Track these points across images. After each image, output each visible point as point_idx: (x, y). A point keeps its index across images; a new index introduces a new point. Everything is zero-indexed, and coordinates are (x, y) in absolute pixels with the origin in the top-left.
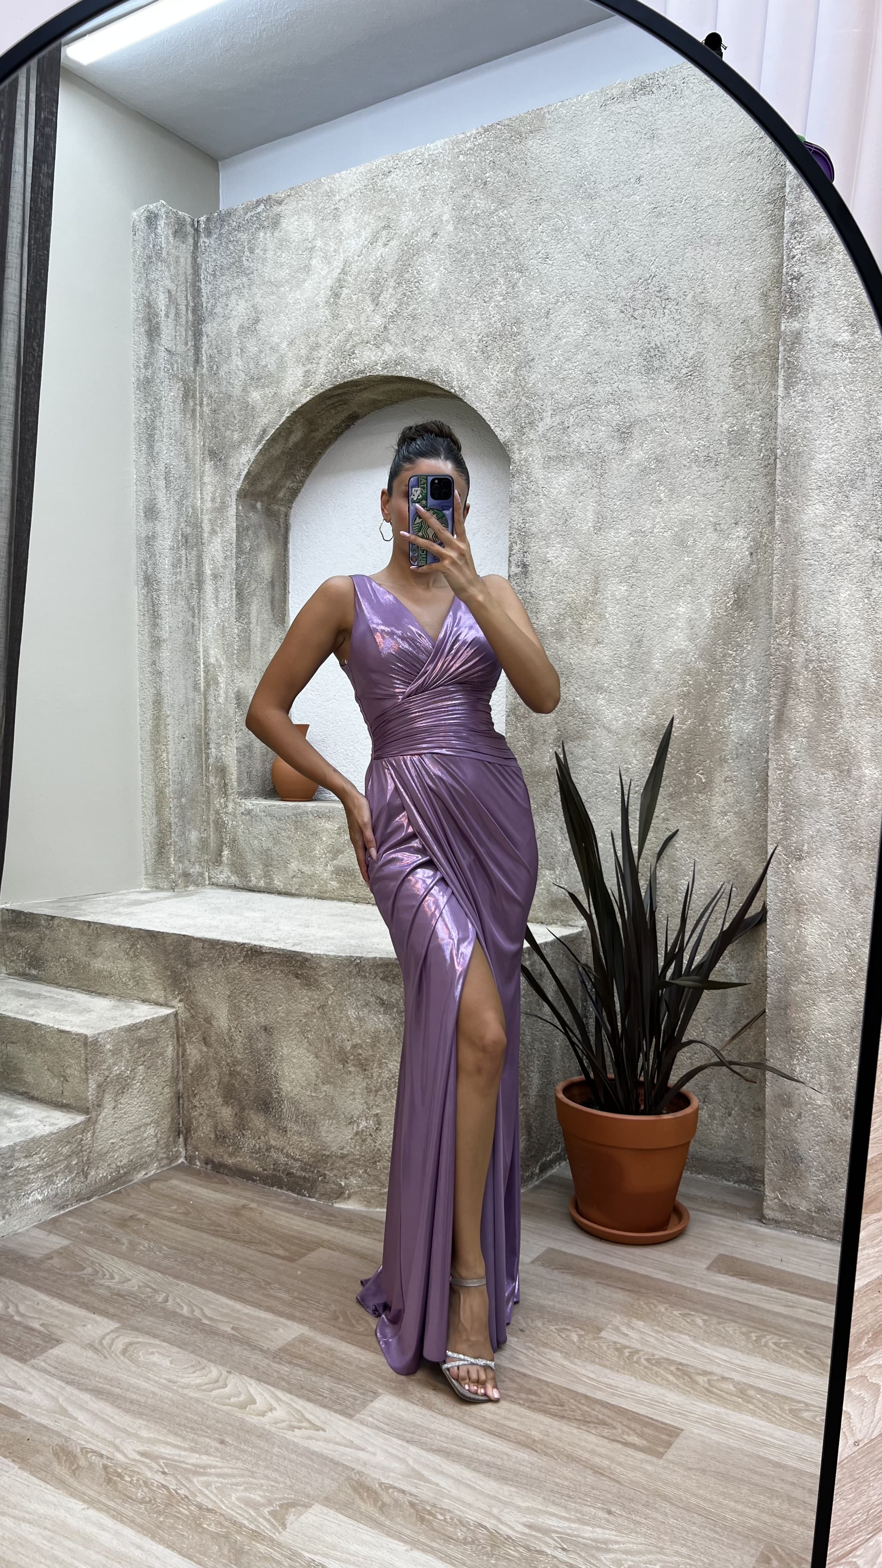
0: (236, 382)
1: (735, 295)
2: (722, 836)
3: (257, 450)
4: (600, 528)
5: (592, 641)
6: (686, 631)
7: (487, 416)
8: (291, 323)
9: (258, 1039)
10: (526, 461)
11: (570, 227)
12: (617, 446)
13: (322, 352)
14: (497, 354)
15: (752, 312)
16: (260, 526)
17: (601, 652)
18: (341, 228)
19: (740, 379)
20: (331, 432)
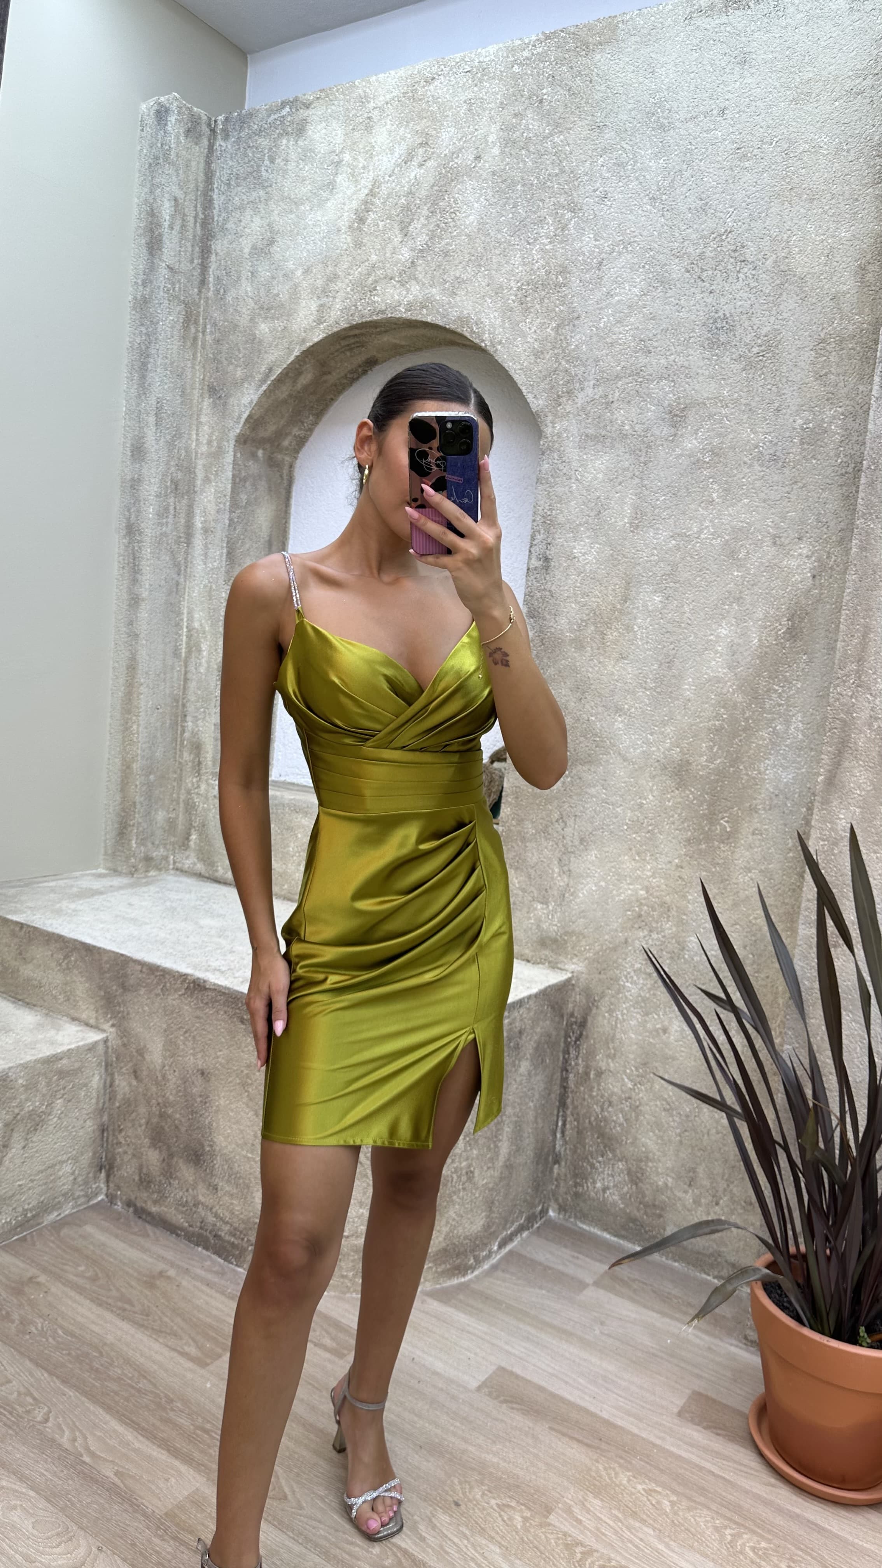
0: (244, 310)
1: (826, 265)
2: (742, 894)
3: (261, 391)
4: (638, 526)
5: (616, 655)
6: (725, 657)
7: (519, 378)
8: (309, 247)
9: (193, 1083)
10: (559, 437)
11: (636, 162)
12: (666, 431)
13: (340, 285)
14: (538, 307)
15: (845, 288)
16: (260, 477)
17: (624, 669)
18: (373, 141)
19: (823, 368)
20: (345, 377)
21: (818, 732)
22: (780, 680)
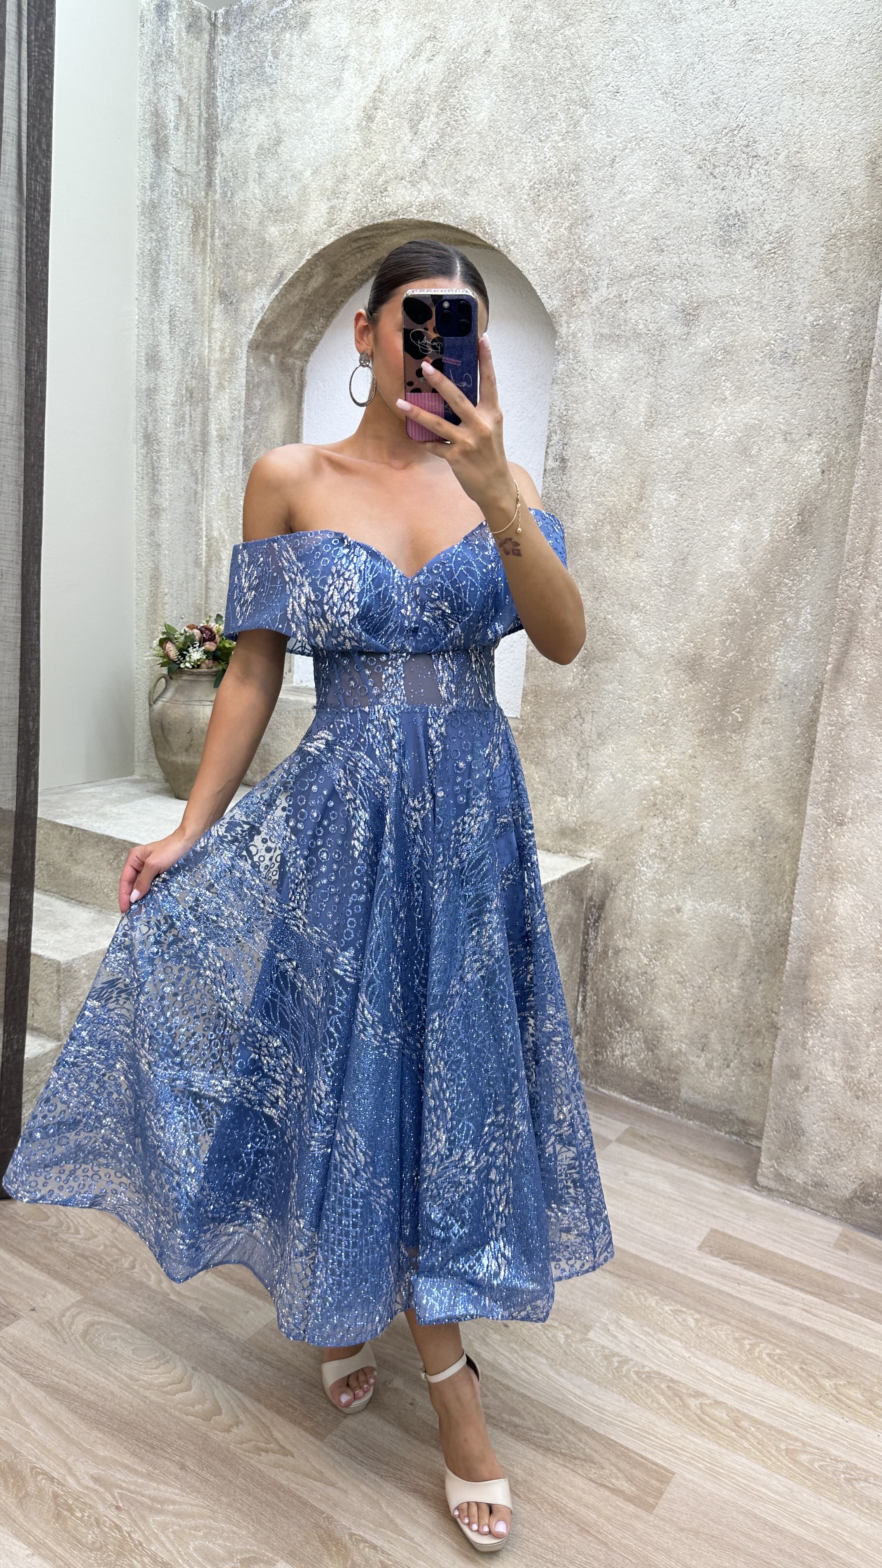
0: (252, 213)
1: (837, 159)
2: (752, 781)
3: (273, 296)
4: (653, 425)
5: (632, 554)
6: (737, 552)
7: (533, 279)
8: (317, 147)
10: (574, 337)
11: (647, 55)
12: (680, 330)
13: (350, 185)
14: (551, 206)
15: (856, 182)
16: (273, 383)
17: (640, 568)
18: (379, 35)
19: (833, 264)
20: (356, 278)
21: (826, 623)
22: (790, 574)
